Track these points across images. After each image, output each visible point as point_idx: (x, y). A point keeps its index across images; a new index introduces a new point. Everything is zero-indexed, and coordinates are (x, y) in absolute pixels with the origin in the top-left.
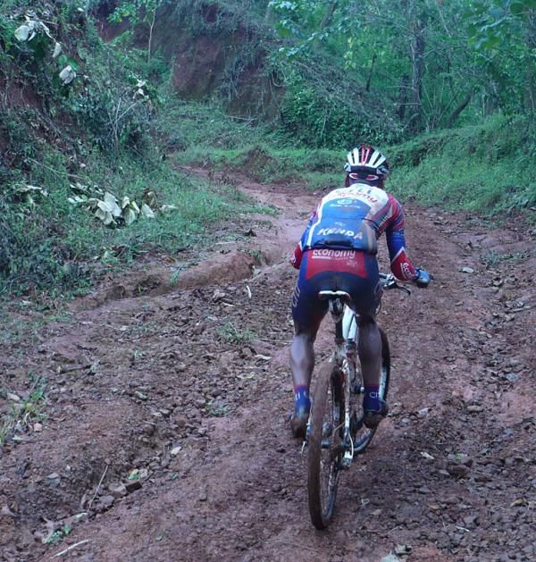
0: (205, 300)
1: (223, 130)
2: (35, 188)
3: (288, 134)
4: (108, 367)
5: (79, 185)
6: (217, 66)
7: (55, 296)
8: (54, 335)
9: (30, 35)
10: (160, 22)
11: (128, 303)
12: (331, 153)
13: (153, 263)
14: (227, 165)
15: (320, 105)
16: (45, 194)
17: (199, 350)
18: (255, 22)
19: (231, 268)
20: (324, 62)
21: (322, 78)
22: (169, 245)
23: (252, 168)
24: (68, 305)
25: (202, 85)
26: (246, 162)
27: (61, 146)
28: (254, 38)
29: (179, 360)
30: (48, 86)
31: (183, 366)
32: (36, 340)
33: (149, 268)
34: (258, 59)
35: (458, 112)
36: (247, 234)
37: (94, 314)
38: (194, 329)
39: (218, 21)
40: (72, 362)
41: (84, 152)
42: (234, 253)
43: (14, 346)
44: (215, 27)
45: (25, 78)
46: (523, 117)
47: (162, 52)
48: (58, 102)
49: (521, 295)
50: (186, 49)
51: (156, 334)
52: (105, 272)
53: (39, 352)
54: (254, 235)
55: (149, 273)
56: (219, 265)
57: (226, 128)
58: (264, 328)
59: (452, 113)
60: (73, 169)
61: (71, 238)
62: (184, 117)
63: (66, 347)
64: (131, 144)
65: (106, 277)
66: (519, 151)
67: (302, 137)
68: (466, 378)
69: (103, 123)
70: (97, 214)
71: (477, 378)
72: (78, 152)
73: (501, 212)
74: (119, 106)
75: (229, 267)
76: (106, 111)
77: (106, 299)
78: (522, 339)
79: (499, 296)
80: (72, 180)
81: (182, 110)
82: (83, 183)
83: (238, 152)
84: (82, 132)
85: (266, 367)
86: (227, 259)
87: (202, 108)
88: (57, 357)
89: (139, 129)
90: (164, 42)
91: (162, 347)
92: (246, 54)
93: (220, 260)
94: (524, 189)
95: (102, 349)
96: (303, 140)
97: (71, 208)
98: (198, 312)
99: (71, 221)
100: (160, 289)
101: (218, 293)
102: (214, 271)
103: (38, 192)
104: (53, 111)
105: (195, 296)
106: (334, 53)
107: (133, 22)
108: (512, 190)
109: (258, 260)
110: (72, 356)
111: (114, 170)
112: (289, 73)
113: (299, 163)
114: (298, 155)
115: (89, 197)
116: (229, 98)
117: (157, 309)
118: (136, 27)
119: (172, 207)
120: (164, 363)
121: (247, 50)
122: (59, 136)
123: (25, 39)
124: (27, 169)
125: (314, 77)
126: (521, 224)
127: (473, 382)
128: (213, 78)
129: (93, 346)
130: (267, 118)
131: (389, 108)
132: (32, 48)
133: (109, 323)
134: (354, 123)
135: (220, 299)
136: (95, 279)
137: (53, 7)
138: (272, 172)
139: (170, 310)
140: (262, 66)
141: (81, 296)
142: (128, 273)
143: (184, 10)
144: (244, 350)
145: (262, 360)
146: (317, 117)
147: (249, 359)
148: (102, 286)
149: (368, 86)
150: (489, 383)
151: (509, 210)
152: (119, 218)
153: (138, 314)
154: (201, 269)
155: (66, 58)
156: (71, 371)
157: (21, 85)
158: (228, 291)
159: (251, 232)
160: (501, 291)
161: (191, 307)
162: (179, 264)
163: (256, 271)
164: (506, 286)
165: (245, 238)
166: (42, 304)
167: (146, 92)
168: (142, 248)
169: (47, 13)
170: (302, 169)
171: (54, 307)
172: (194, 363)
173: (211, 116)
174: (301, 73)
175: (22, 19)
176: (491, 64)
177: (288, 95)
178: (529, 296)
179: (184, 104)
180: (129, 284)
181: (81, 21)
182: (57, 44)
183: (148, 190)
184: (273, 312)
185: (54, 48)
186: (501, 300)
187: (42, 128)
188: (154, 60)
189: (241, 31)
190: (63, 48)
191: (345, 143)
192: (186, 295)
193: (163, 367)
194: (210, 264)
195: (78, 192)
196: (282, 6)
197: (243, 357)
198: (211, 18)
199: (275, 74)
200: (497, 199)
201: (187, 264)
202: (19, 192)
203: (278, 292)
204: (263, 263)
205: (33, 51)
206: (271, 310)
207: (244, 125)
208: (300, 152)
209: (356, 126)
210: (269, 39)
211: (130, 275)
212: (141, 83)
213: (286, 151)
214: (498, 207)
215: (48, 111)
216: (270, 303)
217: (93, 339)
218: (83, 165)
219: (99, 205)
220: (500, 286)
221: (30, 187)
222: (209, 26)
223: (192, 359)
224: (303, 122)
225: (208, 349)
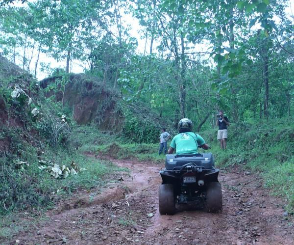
0: (109, 208)
1: (97, 137)
2: (24, 162)
3: (127, 138)
4: (71, 239)
5: (42, 161)
6: (94, 109)
7: (40, 210)
8: (43, 226)
9: (17, 95)
10: (67, 91)
11: (74, 211)
12: (147, 145)
13: (81, 194)
14: (101, 152)
15: (141, 124)
16: (29, 165)
17: (111, 230)
18: (109, 89)
19: (116, 194)
20: (141, 105)
21: (141, 112)
22: (86, 185)
23: (112, 153)
24: (45, 213)
25: (87, 118)
26: (109, 150)
27: (33, 144)
28: (109, 96)
29: (103, 235)
30: (26, 118)
31: (105, 237)
32: (35, 229)
33: (80, 196)
34: (112, 105)
35: (201, 125)
36: (120, 180)
37: (59, 216)
38: (107, 221)
39: (93, 89)
40: (53, 238)
41: (43, 146)
42: (116, 188)
43: (26, 232)
44: (92, 92)
45: (16, 114)
46: (234, 124)
47: (68, 104)
48: (30, 125)
49: (249, 200)
50: (79, 102)
51: (90, 224)
52: (60, 199)
53: (38, 234)
54: (123, 180)
55: (80, 198)
56: (111, 194)
57: (99, 136)
58: (138, 219)
59: (198, 126)
60: (39, 153)
61: (41, 184)
62: (80, 132)
63: (49, 232)
64: (63, 143)
65: (60, 200)
66: (234, 139)
67: (133, 139)
68: (236, 236)
69: (50, 134)
70: (51, 174)
71: (241, 236)
72: (40, 147)
73: (229, 166)
74: (57, 126)
75: (115, 194)
76: (51, 128)
77: (62, 210)
78: (256, 218)
79: (239, 201)
80: (39, 159)
81: (79, 129)
82: (44, 160)
83: (105, 146)
84: (41, 138)
85: (143, 236)
86: (114, 190)
87: (87, 128)
88: (46, 236)
89: (66, 136)
90: (69, 100)
91: (94, 229)
92: (106, 103)
93: (110, 191)
94: (238, 155)
95: (65, 232)
96: (134, 140)
97: (40, 171)
98: (107, 214)
99: (40, 177)
100: (85, 205)
101: (114, 205)
102: (109, 196)
103: (25, 164)
104: (29, 128)
105: (104, 207)
106: (145, 102)
107: (55, 91)
108: (233, 156)
109: (127, 191)
110: (52, 235)
111: (56, 154)
112: (126, 111)
113: (133, 150)
114: (133, 146)
115: (47, 166)
116: (99, 123)
117: (87, 213)
118: (56, 94)
119: (84, 169)
120: (97, 237)
121: (107, 102)
122: (32, 139)
123: (15, 96)
124: (19, 154)
125: (137, 112)
126: (239, 171)
127: (240, 238)
128: (92, 114)
129: (61, 230)
130: (117, 131)
131: (171, 124)
132: (18, 101)
133: (67, 220)
134: (156, 131)
135: (115, 207)
136: (55, 201)
137: (26, 83)
138: (121, 155)
139: (94, 213)
140: (114, 108)
141: (51, 209)
142: (70, 198)
143: (78, 85)
144: (131, 229)
145: (140, 233)
146: (139, 129)
147: (135, 233)
148: (59, 204)
149: (161, 115)
150: (247, 238)
151: (233, 165)
152: (61, 175)
153: (79, 216)
154: (103, 195)
155: (34, 105)
156: (54, 242)
157: (14, 117)
158: (119, 204)
159: (121, 179)
160: (240, 199)
161: (103, 212)
162: (92, 194)
163: (126, 196)
164: (242, 196)
165: (119, 181)
166: (33, 213)
167: (66, 120)
168: (75, 187)
169: (24, 85)
170: (135, 153)
171: (39, 215)
172: (110, 236)
173: (92, 131)
174: (131, 111)
175: (13, 88)
176: (219, 101)
177: (126, 120)
178: (254, 200)
179: (79, 127)
180: (72, 203)
181: (37, 89)
182: (30, 99)
183: (73, 162)
184: (140, 212)
185: (28, 100)
186: (240, 203)
187: (25, 136)
188: (65, 107)
189: (103, 93)
190: (33, 100)
191: (152, 141)
192: (99, 207)
193: (96, 238)
194: (106, 193)
195: (42, 164)
196: (123, 81)
197: (131, 232)
198: (90, 88)
199: (119, 112)
200: (226, 161)
201: (96, 193)
202: (17, 165)
203: (141, 204)
204: (129, 192)
205: (19, 102)
206: (139, 211)
207: (107, 135)
208: (133, 145)
209: (157, 133)
210: (116, 96)
211: (71, 199)
212: (63, 116)
213: (127, 145)
214: (227, 164)
215: (27, 129)
216: (139, 208)
217: (61, 228)
218: (43, 152)
219: (52, 169)
220: (239, 196)
221: (22, 162)
222: (89, 91)
223: (109, 234)
224: (133, 132)
225: (115, 230)
